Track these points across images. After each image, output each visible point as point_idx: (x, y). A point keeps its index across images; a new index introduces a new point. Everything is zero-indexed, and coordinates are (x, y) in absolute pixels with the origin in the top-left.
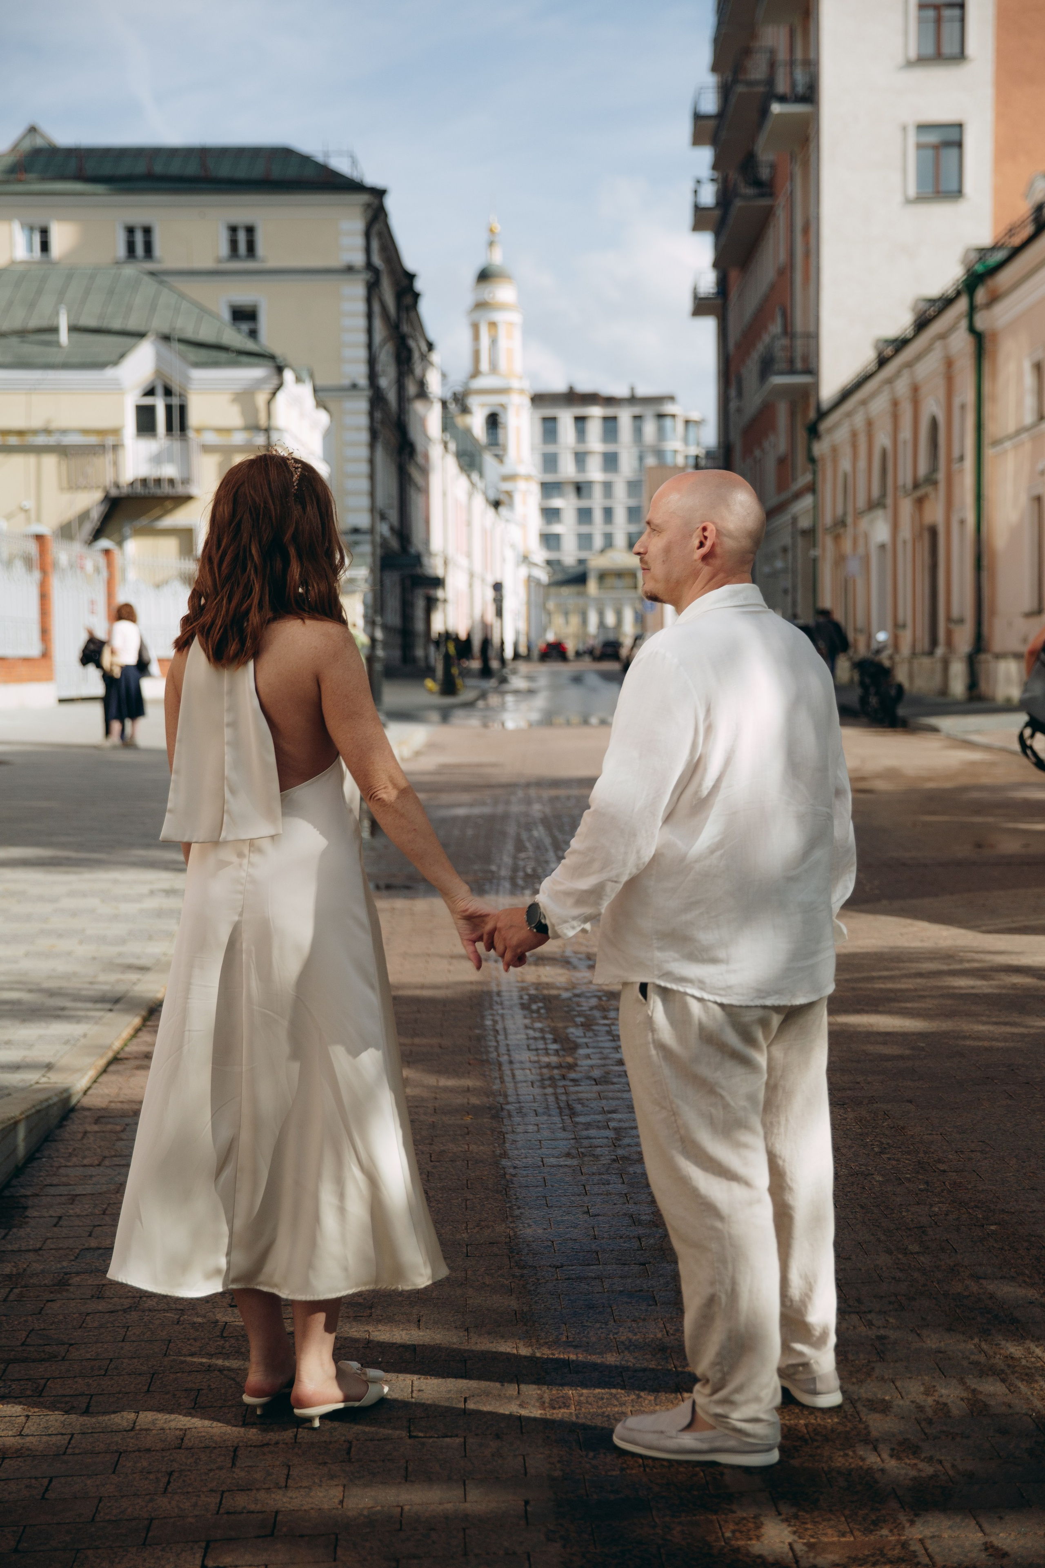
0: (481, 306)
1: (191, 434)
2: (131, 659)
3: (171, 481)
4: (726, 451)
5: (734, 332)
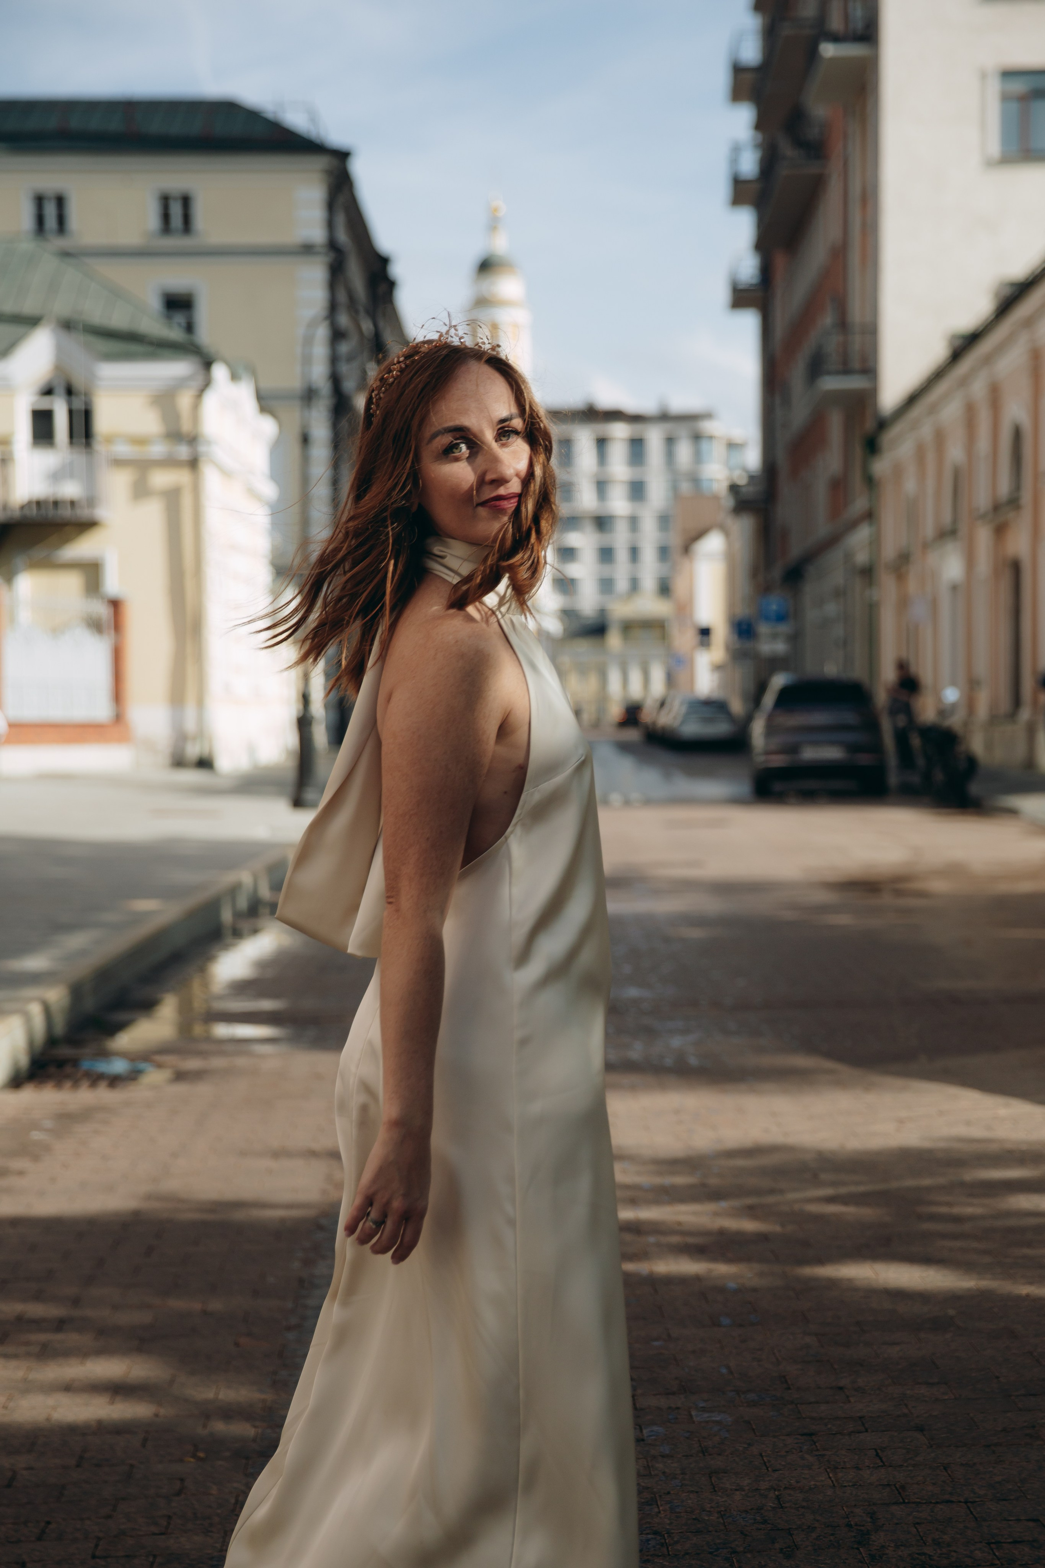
0: (481, 302)
1: (100, 447)
3: (73, 503)
4: (770, 472)
5: (780, 328)
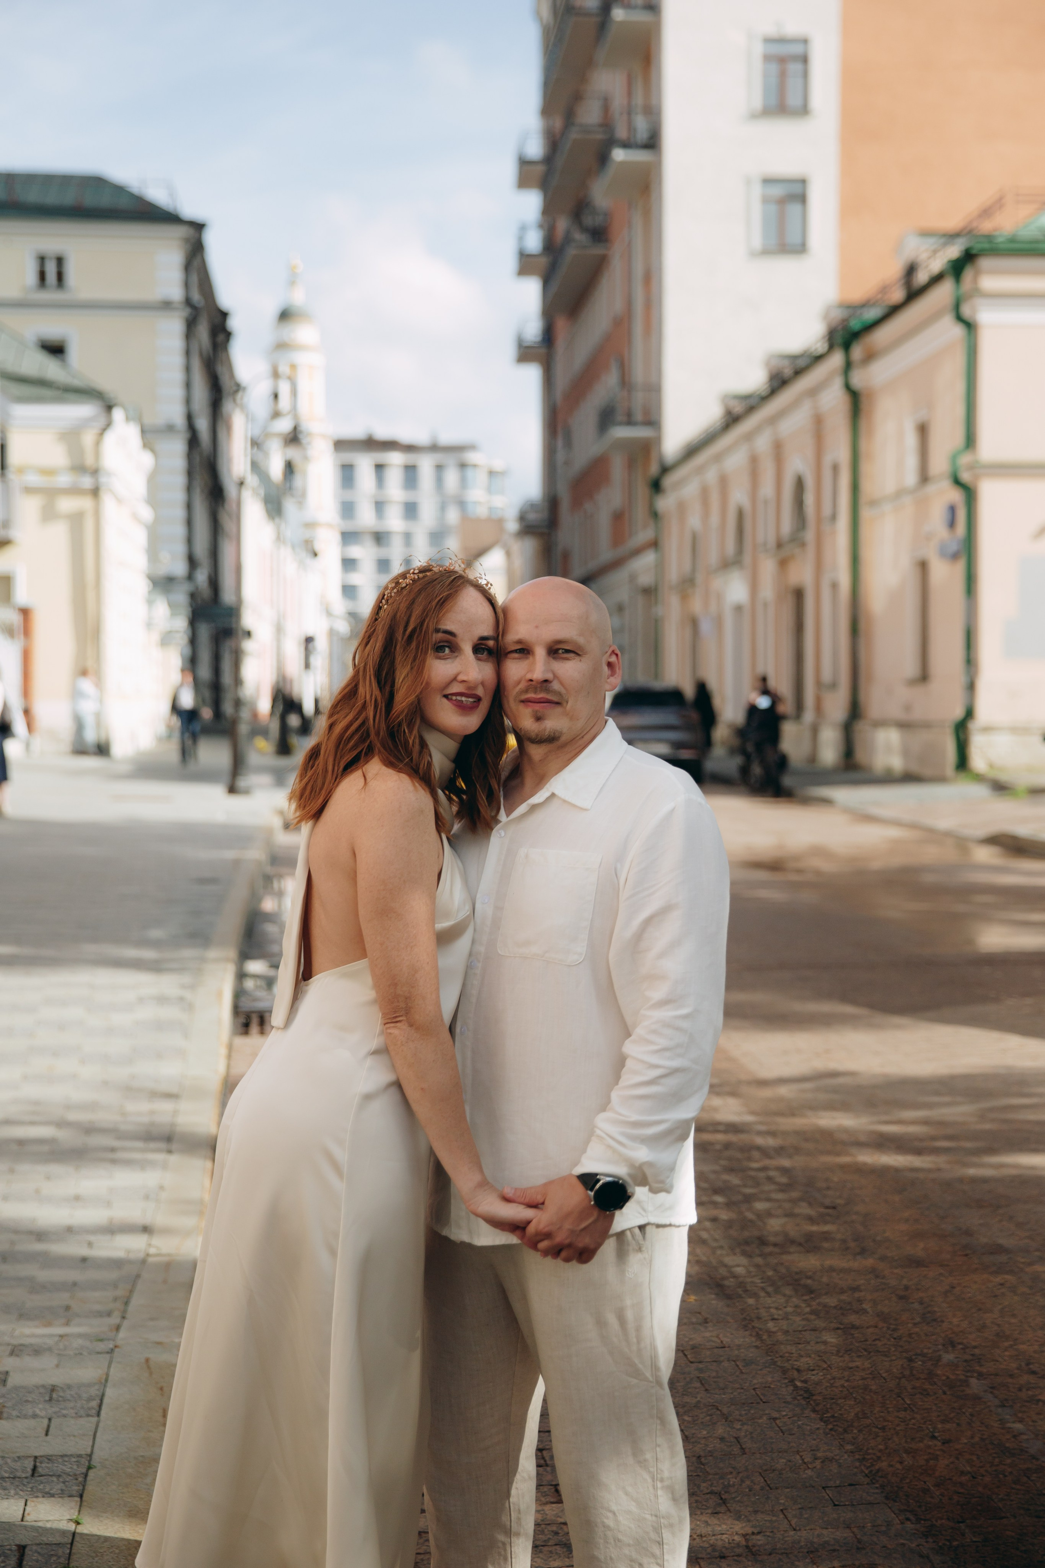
0: (282, 346)
1: (12, 476)
4: (552, 502)
5: (562, 381)
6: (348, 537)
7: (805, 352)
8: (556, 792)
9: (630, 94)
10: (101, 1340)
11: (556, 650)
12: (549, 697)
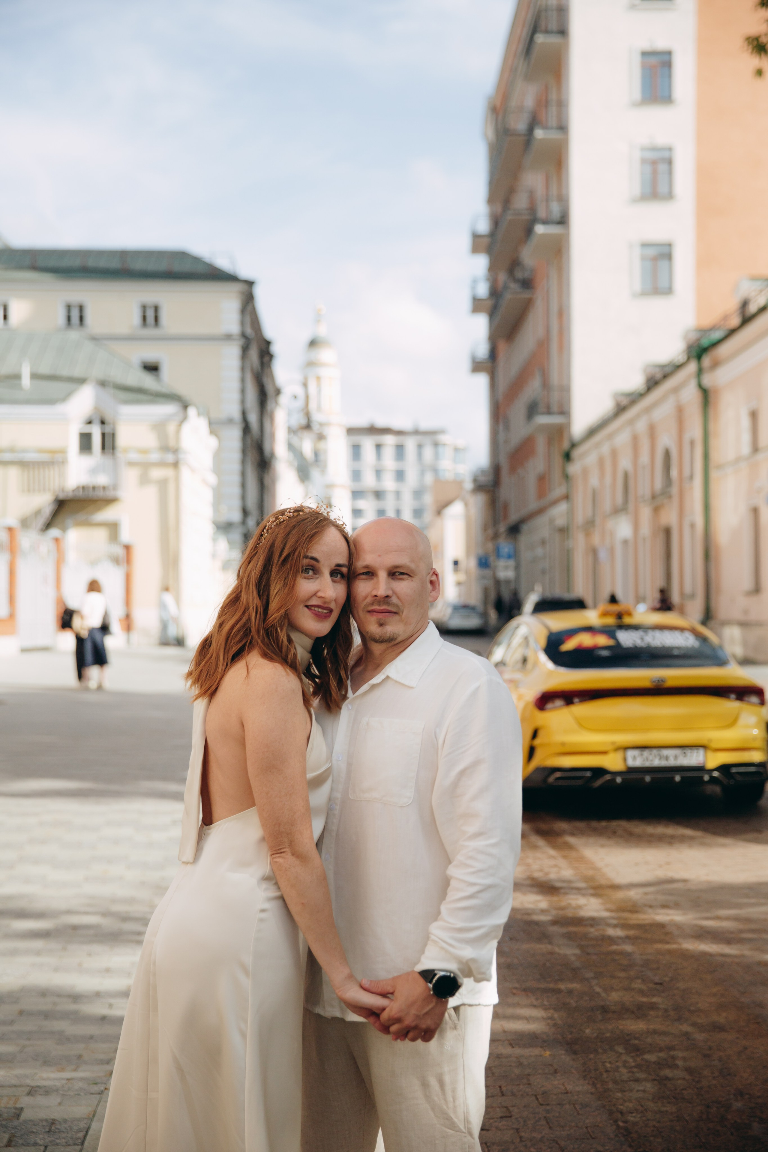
0: (311, 364)
1: (120, 454)
2: (96, 622)
3: (104, 488)
4: (496, 469)
5: (502, 385)
6: (356, 494)
7: (671, 362)
8: (390, 675)
9: (547, 187)
10: (96, 1084)
11: (395, 573)
12: (390, 608)
